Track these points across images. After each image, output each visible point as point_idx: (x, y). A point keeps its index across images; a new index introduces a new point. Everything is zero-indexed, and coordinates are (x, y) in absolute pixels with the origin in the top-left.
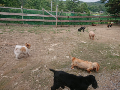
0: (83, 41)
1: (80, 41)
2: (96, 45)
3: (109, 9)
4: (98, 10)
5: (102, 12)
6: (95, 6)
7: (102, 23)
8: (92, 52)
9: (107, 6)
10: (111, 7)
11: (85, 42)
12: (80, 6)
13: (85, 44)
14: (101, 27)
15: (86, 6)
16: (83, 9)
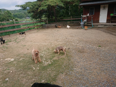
0: (9, 59)
1: (6, 59)
2: (26, 59)
3: (33, 15)
4: (24, 16)
5: (28, 18)
6: (20, 13)
7: (30, 29)
8: (22, 73)
9: (29, 13)
10: (33, 13)
11: (12, 60)
12: (3, 15)
13: (13, 61)
14: (30, 33)
15: (11, 14)
16: (7, 16)
